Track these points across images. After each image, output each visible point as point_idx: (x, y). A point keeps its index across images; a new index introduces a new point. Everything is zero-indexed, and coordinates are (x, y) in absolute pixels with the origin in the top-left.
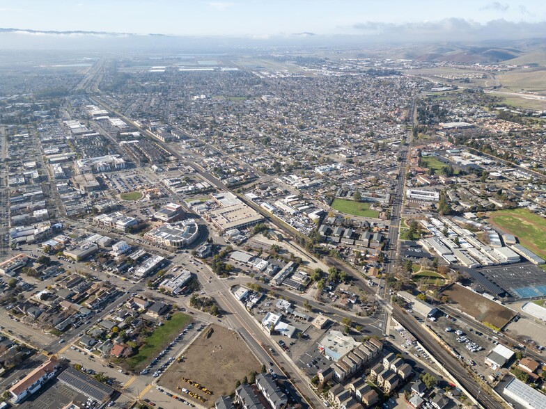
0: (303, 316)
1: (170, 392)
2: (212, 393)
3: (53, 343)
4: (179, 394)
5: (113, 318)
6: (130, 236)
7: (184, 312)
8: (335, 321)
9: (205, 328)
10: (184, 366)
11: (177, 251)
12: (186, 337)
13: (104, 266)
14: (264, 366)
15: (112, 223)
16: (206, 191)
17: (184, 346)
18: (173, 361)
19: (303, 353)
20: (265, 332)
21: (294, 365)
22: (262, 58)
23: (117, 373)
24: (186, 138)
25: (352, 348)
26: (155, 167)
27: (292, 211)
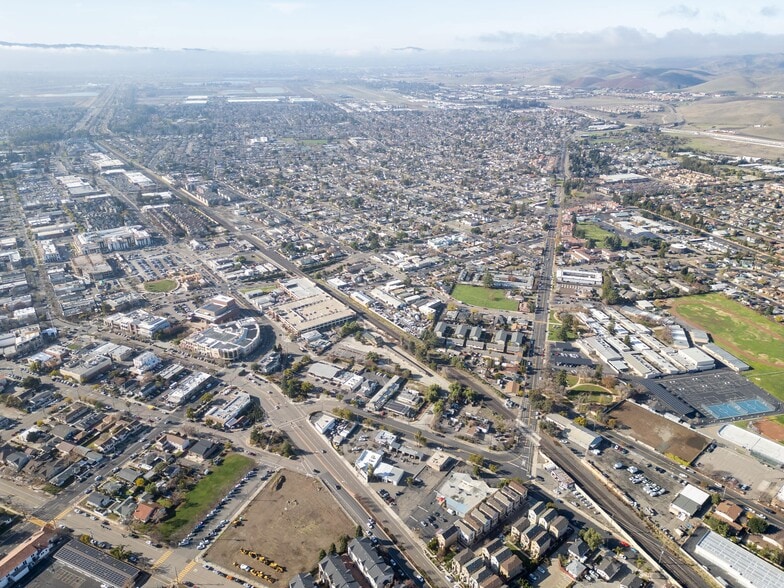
0: (414, 453)
1: (223, 571)
2: (284, 569)
3: (47, 505)
4: (237, 572)
5: (136, 466)
6: (160, 343)
7: (242, 454)
8: (460, 459)
9: (273, 475)
10: (242, 532)
11: (230, 365)
12: (245, 490)
13: (121, 389)
14: (360, 527)
15: (132, 326)
16: (271, 277)
17: (243, 502)
18: (227, 526)
19: (414, 507)
20: (360, 478)
21: (402, 524)
22: (349, 83)
23: (144, 546)
24: (240, 199)
25: (485, 496)
26: (195, 243)
27: (396, 303)
